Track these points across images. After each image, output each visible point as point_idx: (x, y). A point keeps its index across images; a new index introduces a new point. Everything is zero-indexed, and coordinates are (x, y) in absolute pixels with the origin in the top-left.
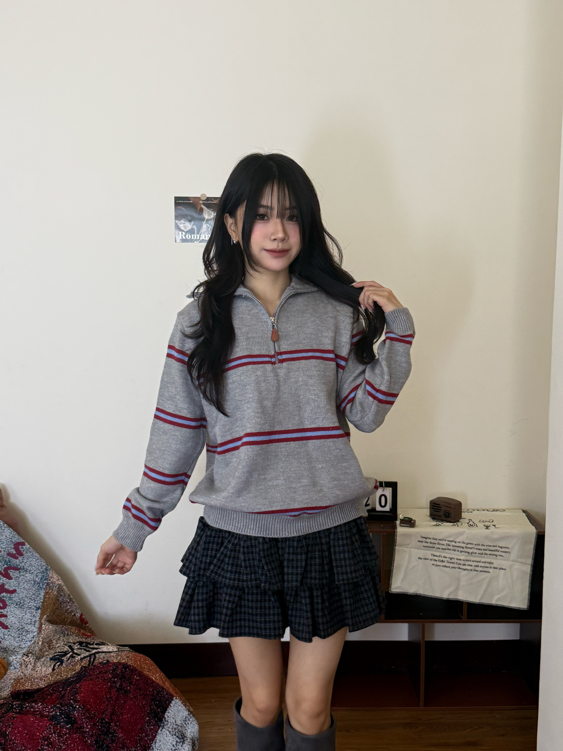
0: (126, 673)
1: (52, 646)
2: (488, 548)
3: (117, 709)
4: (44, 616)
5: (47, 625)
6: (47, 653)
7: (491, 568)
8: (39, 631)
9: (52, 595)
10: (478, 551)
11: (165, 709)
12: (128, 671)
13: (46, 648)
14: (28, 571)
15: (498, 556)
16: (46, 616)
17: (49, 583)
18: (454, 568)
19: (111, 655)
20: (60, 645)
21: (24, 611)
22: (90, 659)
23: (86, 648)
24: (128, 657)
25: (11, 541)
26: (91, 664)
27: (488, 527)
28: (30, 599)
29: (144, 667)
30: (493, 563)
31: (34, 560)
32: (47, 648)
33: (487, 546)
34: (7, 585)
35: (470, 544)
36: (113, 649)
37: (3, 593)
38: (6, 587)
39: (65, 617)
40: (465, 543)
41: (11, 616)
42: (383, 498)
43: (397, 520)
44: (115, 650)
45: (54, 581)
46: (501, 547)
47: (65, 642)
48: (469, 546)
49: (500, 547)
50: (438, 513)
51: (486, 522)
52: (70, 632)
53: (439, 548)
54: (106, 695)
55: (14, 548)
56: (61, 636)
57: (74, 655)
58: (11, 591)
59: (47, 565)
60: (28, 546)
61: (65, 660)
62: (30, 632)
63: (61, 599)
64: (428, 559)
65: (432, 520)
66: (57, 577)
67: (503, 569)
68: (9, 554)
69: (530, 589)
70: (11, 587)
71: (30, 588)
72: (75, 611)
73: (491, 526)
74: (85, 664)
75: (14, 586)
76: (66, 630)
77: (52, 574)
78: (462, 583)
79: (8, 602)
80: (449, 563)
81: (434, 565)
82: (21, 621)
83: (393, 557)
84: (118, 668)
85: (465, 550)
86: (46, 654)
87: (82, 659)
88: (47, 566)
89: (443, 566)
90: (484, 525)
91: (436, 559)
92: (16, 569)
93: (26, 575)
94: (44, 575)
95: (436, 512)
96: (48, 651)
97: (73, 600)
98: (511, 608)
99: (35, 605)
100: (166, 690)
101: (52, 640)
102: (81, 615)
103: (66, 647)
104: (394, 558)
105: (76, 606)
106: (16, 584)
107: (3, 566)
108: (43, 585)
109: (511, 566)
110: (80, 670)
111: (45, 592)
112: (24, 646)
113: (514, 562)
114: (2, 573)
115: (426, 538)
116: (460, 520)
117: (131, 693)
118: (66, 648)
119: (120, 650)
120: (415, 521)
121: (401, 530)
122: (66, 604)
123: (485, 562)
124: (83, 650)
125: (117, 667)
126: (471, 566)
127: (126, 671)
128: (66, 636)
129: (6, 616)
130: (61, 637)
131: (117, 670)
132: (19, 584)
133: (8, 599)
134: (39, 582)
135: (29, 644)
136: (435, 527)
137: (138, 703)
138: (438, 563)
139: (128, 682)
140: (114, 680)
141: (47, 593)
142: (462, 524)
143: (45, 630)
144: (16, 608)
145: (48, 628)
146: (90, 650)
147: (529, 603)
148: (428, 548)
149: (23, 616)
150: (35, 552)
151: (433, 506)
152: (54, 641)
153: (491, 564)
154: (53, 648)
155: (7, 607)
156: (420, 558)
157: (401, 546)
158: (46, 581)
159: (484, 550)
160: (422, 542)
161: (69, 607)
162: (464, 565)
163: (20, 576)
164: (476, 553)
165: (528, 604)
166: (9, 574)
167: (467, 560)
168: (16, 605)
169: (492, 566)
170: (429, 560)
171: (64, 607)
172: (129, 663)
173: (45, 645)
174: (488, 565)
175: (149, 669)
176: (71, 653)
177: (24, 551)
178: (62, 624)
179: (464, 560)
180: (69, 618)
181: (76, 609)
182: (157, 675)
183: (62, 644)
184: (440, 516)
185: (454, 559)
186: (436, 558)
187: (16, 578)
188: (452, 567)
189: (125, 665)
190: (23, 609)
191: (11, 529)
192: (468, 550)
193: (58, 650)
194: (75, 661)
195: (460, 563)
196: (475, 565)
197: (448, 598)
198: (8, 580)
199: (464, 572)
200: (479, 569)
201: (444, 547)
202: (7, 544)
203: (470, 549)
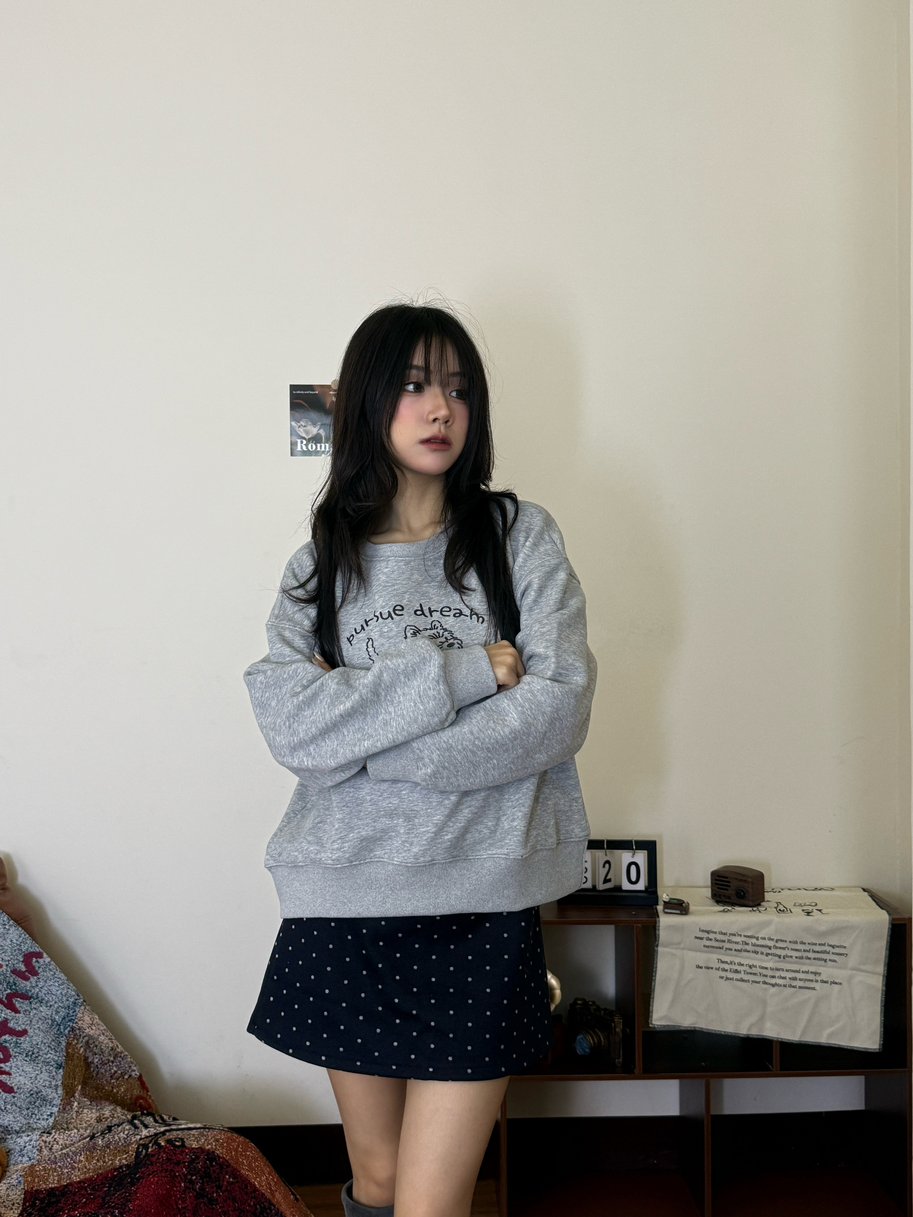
0: (211, 1168)
2: (812, 947)
7: (817, 981)
10: (795, 954)
12: (215, 1165)
14: (44, 1001)
15: (828, 961)
17: (76, 1027)
18: (756, 982)
21: (38, 1067)
24: (217, 1141)
25: (18, 949)
27: (810, 913)
28: (49, 1047)
29: (243, 1163)
30: (820, 974)
31: (57, 984)
33: (809, 944)
34: (12, 1022)
35: (782, 941)
37: (5, 1035)
38: (11, 1025)
40: (772, 940)
41: (17, 1075)
42: (633, 868)
43: (658, 905)
46: (833, 947)
48: (780, 944)
49: (831, 946)
50: (725, 891)
51: (804, 905)
53: (731, 949)
55: (23, 962)
58: (19, 1031)
60: (49, 959)
64: (712, 968)
65: (715, 904)
66: (91, 1018)
67: (836, 983)
68: (15, 972)
69: (883, 1016)
70: (19, 1025)
71: (47, 1029)
73: (815, 911)
75: (24, 1024)
77: (85, 1011)
78: (769, 1009)
79: (13, 1050)
80: (748, 973)
81: (722, 978)
82: (33, 1082)
83: (655, 966)
84: (198, 1160)
85: (773, 951)
88: (77, 996)
89: (737, 980)
90: (803, 910)
91: (726, 969)
92: (25, 996)
93: (41, 1008)
95: (722, 891)
98: (853, 1048)
99: (56, 1058)
102: (140, 1077)
106: (27, 1021)
107: (5, 990)
108: (65, 1029)
109: (850, 978)
113: (854, 972)
114: (4, 1002)
116: (762, 904)
117: (219, 1204)
120: (688, 904)
121: (666, 921)
123: (807, 972)
125: (197, 1157)
126: (784, 978)
127: (212, 1165)
129: (9, 1074)
132: (31, 1021)
133: (14, 1046)
134: (60, 1021)
136: (723, 914)
138: (730, 975)
139: (214, 1185)
140: (191, 1179)
142: (766, 909)
144: (26, 1061)
147: (882, 1039)
148: (712, 949)
149: (37, 1074)
150: (58, 970)
151: (716, 880)
153: (817, 975)
155: (11, 1059)
156: (699, 967)
157: (666, 946)
158: (71, 1024)
159: (805, 951)
160: (701, 939)
162: (773, 977)
163: (32, 1009)
164: (791, 957)
165: (880, 1041)
166: (14, 1005)
167: (778, 970)
168: (26, 1056)
169: (819, 978)
170: (714, 970)
172: (218, 1151)
174: (812, 977)
177: (39, 967)
179: (772, 969)
184: (729, 898)
185: (755, 967)
186: (726, 967)
187: (26, 1011)
188: (752, 981)
190: (37, 1063)
191: (20, 929)
192: (778, 952)
195: (766, 974)
196: (790, 976)
197: (748, 1035)
198: (13, 1014)
199: (773, 990)
200: (798, 983)
201: (739, 947)
202: (12, 955)
203: (782, 950)
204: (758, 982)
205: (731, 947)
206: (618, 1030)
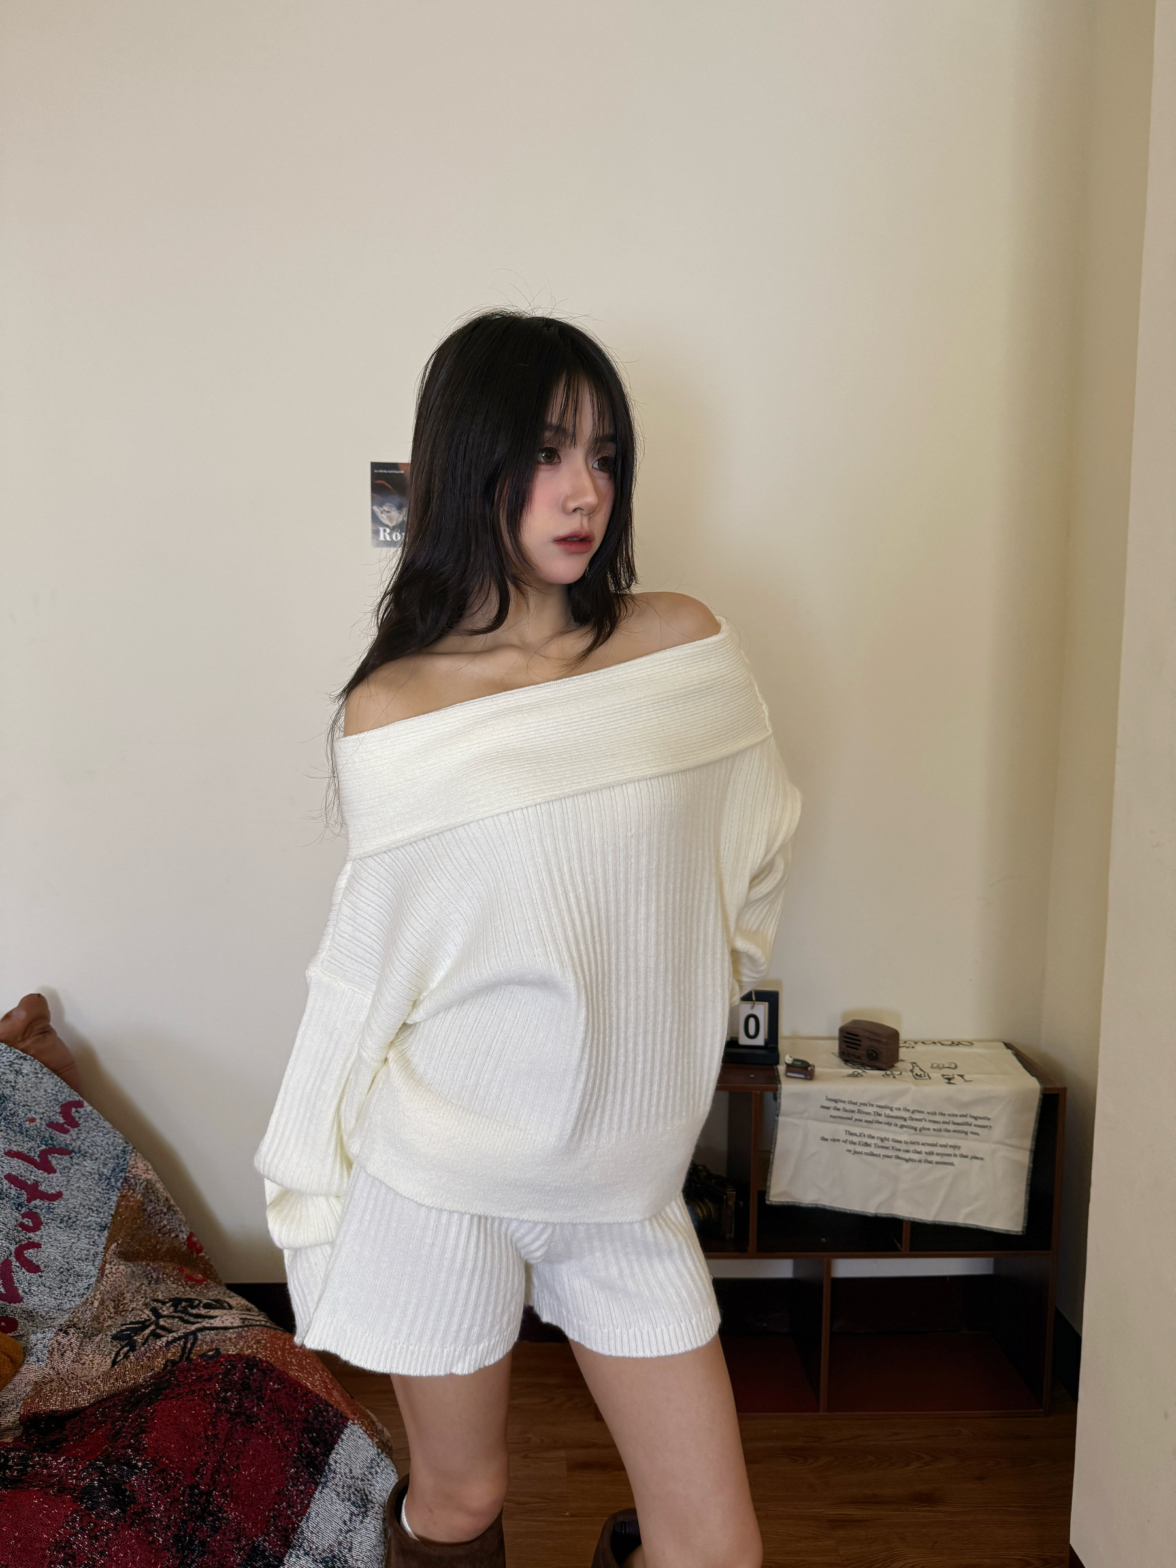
0: (251, 1377)
1: (121, 1307)
2: (952, 1119)
3: (228, 1458)
4: (112, 1244)
5: (114, 1265)
6: (110, 1322)
7: (956, 1156)
8: (100, 1275)
9: (133, 1201)
10: (932, 1126)
11: (329, 1446)
12: (256, 1373)
13: (109, 1311)
14: (88, 1155)
15: (969, 1134)
16: (116, 1244)
17: (128, 1177)
18: (888, 1157)
19: (226, 1336)
20: (137, 1305)
21: (75, 1233)
22: (185, 1343)
23: (183, 1315)
24: (258, 1342)
25: (54, 1099)
26: (186, 1355)
27: (950, 1079)
28: (89, 1209)
29: (291, 1362)
30: (960, 1148)
31: (101, 1134)
32: (112, 1310)
33: (949, 1115)
34: (44, 1185)
35: (919, 1112)
36: (233, 1320)
37: (35, 1200)
38: (42, 1188)
39: (157, 1242)
40: (908, 1111)
41: (49, 1245)
42: (752, 1022)
43: (778, 1063)
44: (235, 1325)
45: (139, 1173)
46: (976, 1118)
47: (147, 1298)
48: (917, 1116)
49: (974, 1117)
50: (855, 1050)
51: (945, 1067)
52: (163, 1274)
53: (861, 1121)
54: (206, 1431)
55: (60, 1113)
56: (143, 1284)
57: (159, 1331)
58: (52, 1194)
59: (127, 1143)
60: (88, 1108)
61: (140, 1340)
62: (83, 1275)
63: (150, 1208)
64: (839, 1140)
65: (844, 1064)
66: (145, 1165)
67: (977, 1158)
68: (52, 1125)
69: (1028, 1196)
70: (53, 1188)
71: (91, 1187)
72: (179, 1230)
73: (956, 1076)
74: (174, 1354)
75: (58, 1186)
76: (154, 1271)
77: (135, 1160)
78: (902, 1186)
79: (45, 1217)
80: (879, 1147)
81: (849, 1151)
82: (67, 1254)
83: (774, 1137)
84: (235, 1370)
85: (909, 1123)
86: (106, 1324)
87: (168, 1343)
88: (125, 1145)
89: (867, 1154)
90: (943, 1075)
91: (854, 1141)
92: (64, 1151)
93: (85, 1162)
94: (119, 1163)
95: (850, 1049)
96: (112, 1318)
97: (175, 1209)
98: (993, 1230)
99: (99, 1220)
100: (332, 1407)
101: (124, 1294)
102: (189, 1238)
103: (146, 1311)
104: (776, 1139)
105: (181, 1220)
106: (63, 1181)
107: (39, 1147)
108: (117, 1181)
109: (994, 1153)
110: (164, 1369)
111: (119, 1195)
112: (68, 1306)
113: (998, 1146)
114: (36, 1160)
115: (836, 1101)
116: (898, 1065)
117: (260, 1420)
118: (147, 1314)
119: (246, 1323)
120: (814, 1066)
121: (789, 1087)
122: (161, 1217)
123: (944, 1146)
124: (177, 1319)
125: (234, 1367)
126: (920, 1153)
127: (252, 1374)
128: (153, 1282)
129: (38, 1246)
130: (143, 1286)
131: (233, 1372)
132: (68, 1181)
133: (45, 1212)
134: (108, 1175)
135: (78, 1301)
136: (852, 1079)
137: (274, 1441)
138: (859, 1149)
139: (255, 1396)
140: (225, 1396)
141: (124, 1196)
142: (900, 1073)
143: (109, 1276)
144: (60, 1228)
145: (119, 1270)
146: (192, 1319)
147: (1026, 1221)
148: (840, 1120)
149: (73, 1243)
150: (102, 1118)
151: (845, 1037)
152: (129, 1295)
153: (957, 1150)
154: (123, 1311)
155: (42, 1227)
156: (824, 1139)
157: (788, 1116)
158: (122, 1174)
159: (944, 1123)
160: (828, 1108)
161: (165, 1222)
162: (907, 1151)
163: (73, 1165)
164: (929, 1129)
165: (1024, 1223)
166: (49, 1163)
167: (913, 1143)
168: (61, 1223)
170: (841, 1142)
171: (155, 1222)
172: (260, 1356)
173: (108, 1306)
174: (950, 1151)
175: (300, 1364)
176: (152, 1327)
177: (80, 1118)
178: (147, 1260)
179: (906, 1143)
180: (166, 1243)
181: (180, 1225)
182: (316, 1377)
183: (141, 1302)
184: (860, 1058)
185: (888, 1140)
186: (855, 1139)
187: (64, 1169)
188: (884, 1156)
189: (251, 1361)
190: (75, 1229)
191: (55, 1076)
192: (915, 1124)
193: (130, 1318)
194: (154, 1348)
195: (899, 1148)
196: (927, 1151)
197: (876, 1214)
198: (46, 1174)
199: (906, 1166)
200: (935, 1158)
201: (869, 1118)
202: (47, 1106)
203: (919, 1122)
204: (890, 1157)
205: (860, 1118)
206: (731, 1203)
